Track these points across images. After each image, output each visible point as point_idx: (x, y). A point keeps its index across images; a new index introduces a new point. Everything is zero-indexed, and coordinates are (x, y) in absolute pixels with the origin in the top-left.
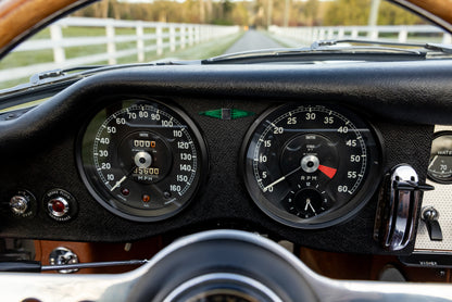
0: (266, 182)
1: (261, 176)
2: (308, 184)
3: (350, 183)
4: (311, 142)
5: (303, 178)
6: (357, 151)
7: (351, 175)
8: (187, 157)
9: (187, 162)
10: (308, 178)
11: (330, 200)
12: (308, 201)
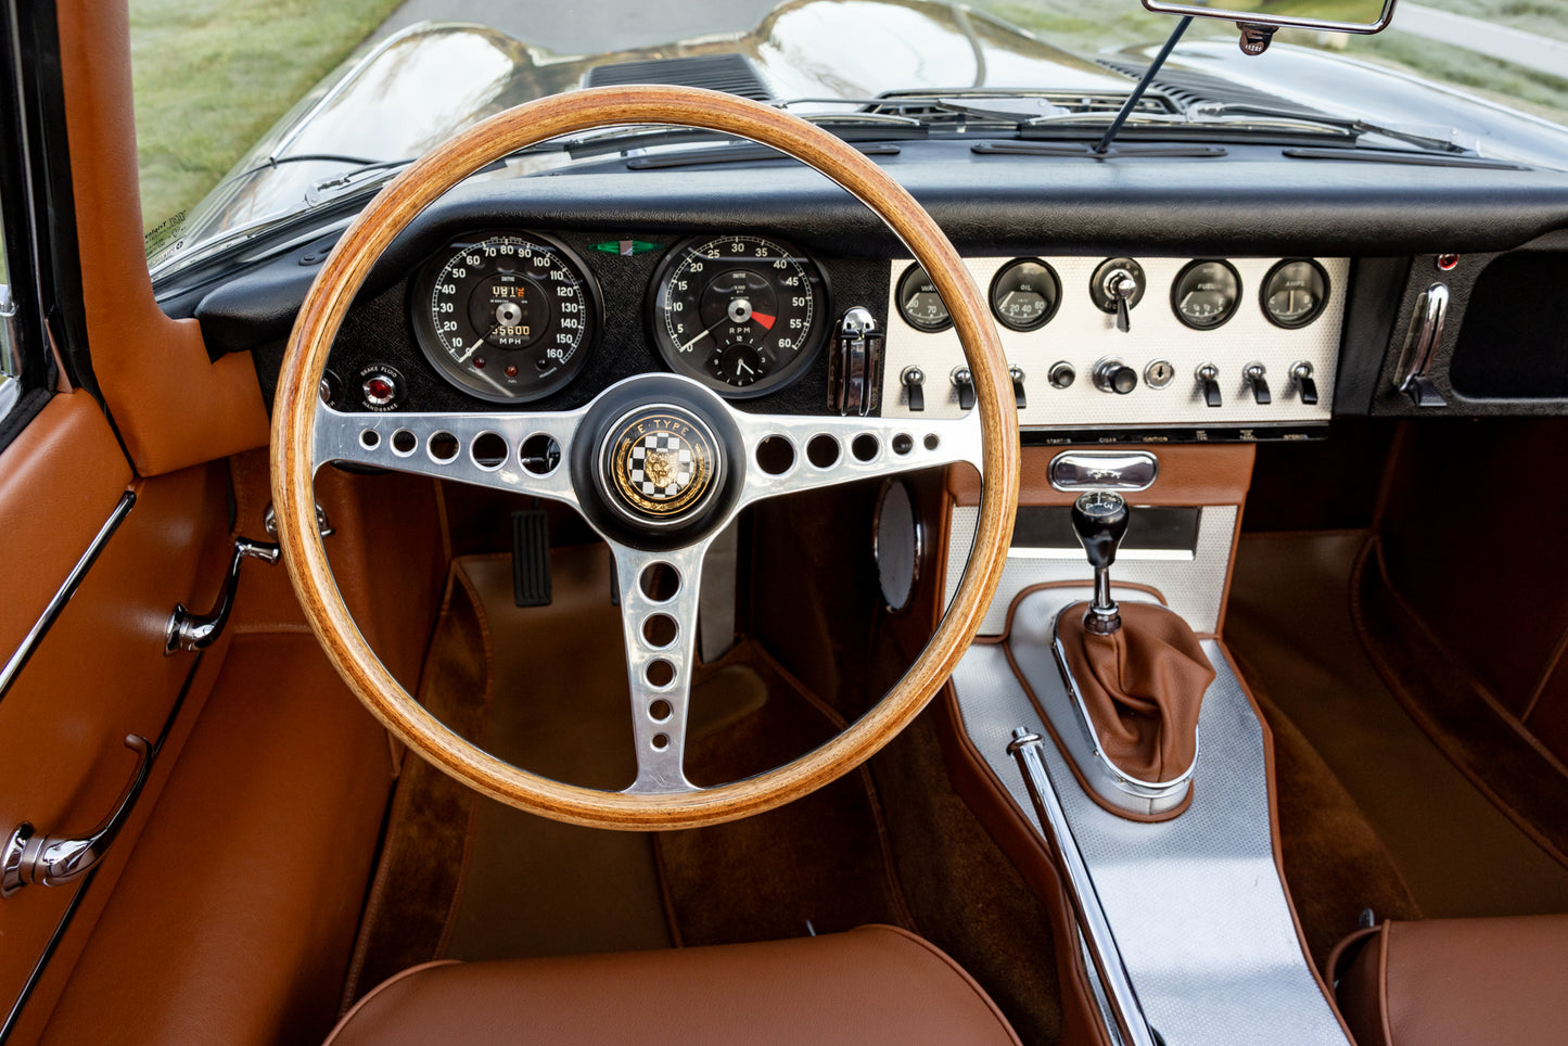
0: (684, 339)
1: (676, 331)
2: (739, 339)
3: (795, 334)
4: (741, 281)
5: (732, 330)
6: (799, 291)
7: (795, 323)
8: (571, 308)
9: (571, 315)
10: (739, 330)
11: (768, 358)
12: (741, 362)
